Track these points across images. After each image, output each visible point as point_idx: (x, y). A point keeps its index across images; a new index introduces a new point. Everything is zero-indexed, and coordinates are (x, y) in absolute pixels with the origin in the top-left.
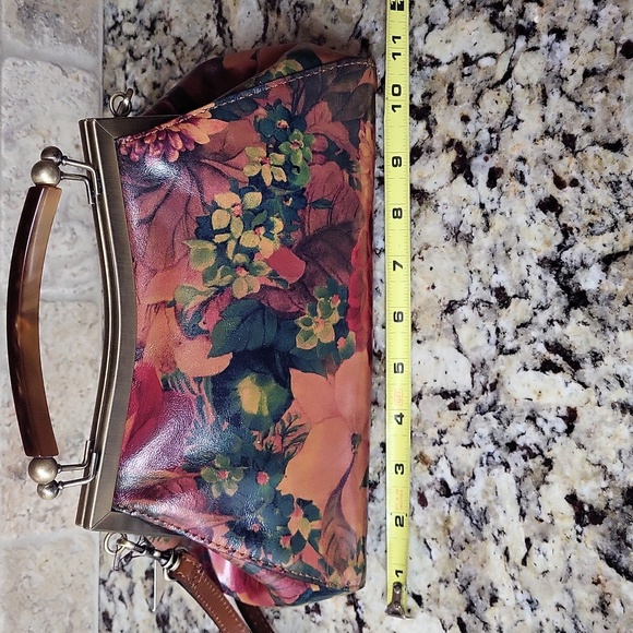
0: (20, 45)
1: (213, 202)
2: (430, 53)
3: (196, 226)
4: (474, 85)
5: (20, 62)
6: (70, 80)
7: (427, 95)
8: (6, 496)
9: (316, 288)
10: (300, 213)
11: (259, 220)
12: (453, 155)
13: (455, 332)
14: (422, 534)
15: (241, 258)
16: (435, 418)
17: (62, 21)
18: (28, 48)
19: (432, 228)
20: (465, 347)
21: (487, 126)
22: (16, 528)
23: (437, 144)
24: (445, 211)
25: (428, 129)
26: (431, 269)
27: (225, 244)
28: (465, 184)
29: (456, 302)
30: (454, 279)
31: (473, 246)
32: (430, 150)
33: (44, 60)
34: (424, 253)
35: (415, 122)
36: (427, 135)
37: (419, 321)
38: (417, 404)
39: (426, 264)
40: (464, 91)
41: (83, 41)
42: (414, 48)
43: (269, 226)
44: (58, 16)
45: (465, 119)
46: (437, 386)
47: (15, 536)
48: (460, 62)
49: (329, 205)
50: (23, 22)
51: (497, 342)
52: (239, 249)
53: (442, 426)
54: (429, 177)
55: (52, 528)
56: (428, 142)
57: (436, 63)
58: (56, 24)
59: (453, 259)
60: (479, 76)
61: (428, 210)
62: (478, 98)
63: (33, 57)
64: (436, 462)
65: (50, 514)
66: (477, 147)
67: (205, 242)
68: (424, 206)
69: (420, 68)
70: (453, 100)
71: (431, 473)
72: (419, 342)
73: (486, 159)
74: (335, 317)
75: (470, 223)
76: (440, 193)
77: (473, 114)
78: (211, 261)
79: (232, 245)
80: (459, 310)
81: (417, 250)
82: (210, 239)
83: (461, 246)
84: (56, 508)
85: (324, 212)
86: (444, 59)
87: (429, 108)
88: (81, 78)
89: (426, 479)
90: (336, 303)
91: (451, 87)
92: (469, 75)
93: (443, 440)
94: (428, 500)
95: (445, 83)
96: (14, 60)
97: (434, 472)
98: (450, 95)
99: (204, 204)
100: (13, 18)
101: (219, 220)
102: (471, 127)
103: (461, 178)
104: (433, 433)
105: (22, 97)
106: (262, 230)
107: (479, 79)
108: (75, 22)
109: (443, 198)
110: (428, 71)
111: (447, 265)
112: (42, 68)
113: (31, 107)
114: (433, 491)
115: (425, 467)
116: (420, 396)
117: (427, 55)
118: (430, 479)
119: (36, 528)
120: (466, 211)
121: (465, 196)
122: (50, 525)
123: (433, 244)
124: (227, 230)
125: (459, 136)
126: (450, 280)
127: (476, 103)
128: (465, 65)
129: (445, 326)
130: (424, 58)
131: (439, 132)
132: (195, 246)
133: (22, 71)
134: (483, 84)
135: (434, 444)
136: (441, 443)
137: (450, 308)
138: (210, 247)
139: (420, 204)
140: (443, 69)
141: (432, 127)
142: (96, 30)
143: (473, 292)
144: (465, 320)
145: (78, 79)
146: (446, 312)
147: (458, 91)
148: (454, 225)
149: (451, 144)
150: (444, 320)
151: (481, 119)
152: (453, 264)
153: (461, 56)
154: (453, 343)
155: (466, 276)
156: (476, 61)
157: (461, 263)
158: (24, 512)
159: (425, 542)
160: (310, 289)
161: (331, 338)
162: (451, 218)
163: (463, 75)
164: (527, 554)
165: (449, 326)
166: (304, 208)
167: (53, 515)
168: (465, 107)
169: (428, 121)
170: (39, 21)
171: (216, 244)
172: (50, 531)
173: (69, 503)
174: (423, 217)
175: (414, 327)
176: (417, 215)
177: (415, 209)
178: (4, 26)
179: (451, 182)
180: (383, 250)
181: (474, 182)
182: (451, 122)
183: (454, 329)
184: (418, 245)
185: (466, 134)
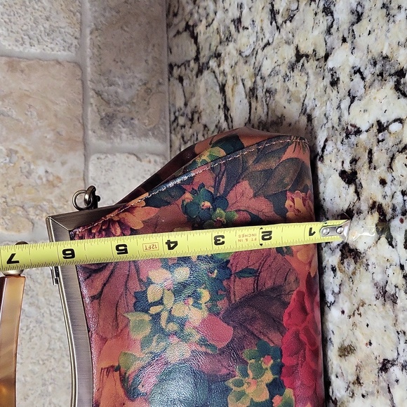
0: (104, 144)
1: (148, 278)
2: (353, 123)
3: (134, 300)
4: (387, 150)
5: (103, 156)
6: (143, 163)
7: (354, 161)
9: (246, 351)
10: (225, 283)
11: (188, 291)
12: (376, 215)
13: (390, 392)
15: (173, 327)
17: (136, 122)
18: (109, 146)
19: (365, 287)
21: (400, 189)
23: (364, 206)
24: (374, 270)
25: (357, 193)
26: (368, 325)
27: (158, 315)
28: (387, 245)
29: (389, 361)
30: (385, 338)
31: (398, 306)
32: (359, 212)
33: (122, 152)
34: (361, 309)
35: (347, 186)
36: (356, 198)
37: (362, 375)
39: (363, 320)
40: (380, 157)
41: (153, 134)
42: (342, 119)
43: (197, 297)
44: (132, 119)
45: (383, 182)
48: (375, 129)
49: (255, 274)
50: (105, 127)
52: (171, 319)
56: (357, 205)
57: (358, 132)
58: (132, 125)
59: (383, 318)
60: (390, 141)
61: (361, 269)
62: (391, 163)
63: (112, 152)
66: (394, 209)
67: (142, 314)
68: (358, 264)
69: (347, 137)
70: (373, 165)
72: (363, 396)
73: (402, 221)
74: (269, 377)
75: (394, 283)
76: (370, 253)
77: (388, 178)
78: (148, 331)
79: (165, 315)
80: (391, 370)
81: (357, 306)
82: (146, 311)
83: (389, 305)
85: (250, 280)
86: (364, 127)
87: (356, 173)
88: (152, 160)
90: (268, 363)
91: (370, 152)
92: (383, 140)
95: (365, 149)
96: (98, 155)
98: (370, 162)
99: (140, 280)
100: (97, 127)
101: (153, 294)
102: (388, 189)
103: (383, 239)
105: (106, 181)
106: (191, 301)
107: (391, 144)
108: (147, 121)
109: (372, 258)
110: (353, 138)
111: (379, 322)
112: (121, 158)
113: (112, 188)
117: (351, 125)
120: (390, 272)
121: (388, 256)
123: (367, 302)
124: (160, 302)
125: (379, 199)
126: (383, 338)
127: (390, 167)
128: (380, 131)
129: (382, 384)
130: (350, 128)
131: (364, 195)
132: (134, 317)
133: (104, 162)
134: (395, 149)
137: (385, 366)
138: (147, 318)
139: (356, 262)
140: (363, 136)
141: (359, 190)
142: (164, 124)
143: (401, 352)
144: (397, 381)
145: (150, 162)
146: (381, 370)
147: (375, 156)
148: (382, 284)
149: (376, 207)
150: (381, 378)
151: (395, 182)
152: (383, 323)
153: (375, 124)
154: (389, 402)
155: (394, 335)
156: (387, 126)
157: (390, 323)
160: (239, 353)
161: (265, 396)
162: (379, 278)
163: (379, 141)
165: (384, 384)
166: (229, 279)
168: (381, 172)
169: (356, 185)
170: (118, 125)
171: (151, 315)
174: (358, 275)
175: (358, 381)
176: (354, 273)
177: (352, 267)
178: (90, 132)
179: (377, 242)
180: (332, 304)
181: (394, 243)
182: (373, 186)
183: (389, 388)
184: (356, 301)
185: (384, 197)
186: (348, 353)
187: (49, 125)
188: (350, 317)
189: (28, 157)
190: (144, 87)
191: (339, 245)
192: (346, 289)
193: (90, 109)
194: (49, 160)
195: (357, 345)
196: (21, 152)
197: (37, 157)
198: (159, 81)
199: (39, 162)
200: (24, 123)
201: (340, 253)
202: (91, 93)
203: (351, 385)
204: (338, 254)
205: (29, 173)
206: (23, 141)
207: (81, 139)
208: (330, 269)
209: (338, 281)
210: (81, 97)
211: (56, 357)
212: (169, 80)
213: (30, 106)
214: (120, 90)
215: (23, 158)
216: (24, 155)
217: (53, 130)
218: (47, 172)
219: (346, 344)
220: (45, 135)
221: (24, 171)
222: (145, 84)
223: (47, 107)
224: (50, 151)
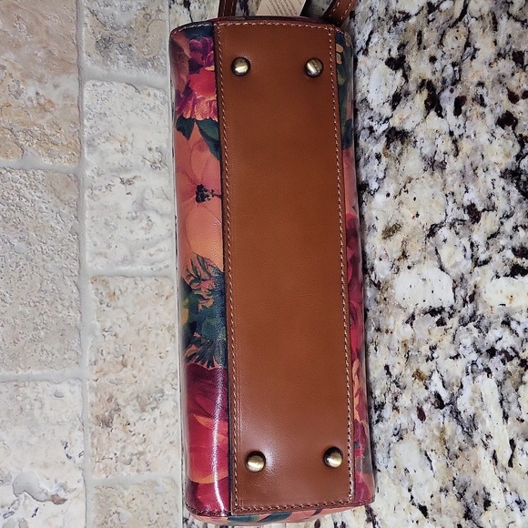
0: (99, 70)
2: (401, 9)
4: (437, 28)
5: (99, 84)
6: (142, 96)
7: (402, 46)
8: (95, 440)
12: (425, 93)
13: (437, 253)
14: (423, 446)
16: (426, 336)
17: (134, 49)
18: (106, 72)
19: (412, 162)
20: (446, 266)
21: (450, 61)
22: (105, 469)
23: (412, 87)
24: (422, 145)
25: (405, 76)
26: (415, 199)
28: (437, 118)
29: (436, 225)
30: (433, 205)
31: (447, 171)
32: (407, 94)
33: (119, 80)
34: (408, 186)
35: (394, 72)
36: (404, 81)
37: (408, 248)
38: (411, 325)
39: (410, 196)
40: (430, 36)
41: (153, 65)
42: (389, 9)
44: (130, 45)
45: (433, 60)
46: (426, 306)
47: (104, 476)
48: (425, 11)
50: (101, 51)
51: (472, 256)
53: (432, 343)
54: (408, 118)
55: (138, 471)
56: (405, 88)
57: (407, 17)
58: (130, 52)
59: (431, 187)
60: (441, 19)
61: (409, 147)
62: (441, 39)
63: (108, 79)
64: (430, 377)
65: (135, 458)
66: (444, 81)
68: (405, 145)
69: (395, 24)
70: (422, 46)
71: (427, 388)
72: (409, 268)
73: (452, 91)
75: (443, 151)
76: (418, 129)
77: (438, 54)
80: (439, 232)
81: (403, 184)
83: (437, 174)
84: (141, 454)
86: (413, 12)
87: (405, 57)
88: (152, 94)
89: (424, 394)
91: (420, 34)
92: (433, 20)
93: (435, 355)
94: (426, 414)
95: (414, 31)
96: (94, 82)
97: (429, 386)
98: (420, 42)
100: (92, 49)
102: (438, 65)
103: (433, 113)
104: (425, 350)
105: (102, 111)
107: (441, 22)
108: (146, 50)
109: (420, 134)
110: (401, 25)
111: (427, 192)
112: (118, 88)
113: (109, 119)
114: (430, 405)
115: (421, 383)
116: (413, 317)
117: (399, 12)
118: (426, 393)
119: (122, 470)
120: (439, 141)
121: (437, 128)
122: (136, 467)
123: (415, 177)
125: (429, 76)
126: (430, 206)
127: (441, 44)
128: (429, 12)
129: (429, 249)
130: (397, 15)
131: (413, 76)
133: (100, 90)
134: (446, 25)
135: (427, 361)
136: (433, 358)
137: (432, 232)
139: (402, 143)
140: (412, 21)
141: (407, 73)
142: (164, 55)
143: (449, 213)
144: (445, 241)
145: (149, 95)
146: (429, 236)
147: (425, 36)
148: (430, 155)
149: (425, 84)
150: (428, 244)
151: (445, 57)
152: (431, 191)
153: (426, 6)
154: (437, 264)
155: (442, 199)
156: (438, 6)
157: (438, 190)
158: (112, 455)
159: (426, 455)
162: (427, 151)
163: (429, 22)
164: (512, 456)
165: (433, 249)
167: (138, 459)
168: (432, 50)
169: (403, 69)
170: (115, 51)
172: (135, 473)
173: (152, 450)
174: (405, 155)
175: (404, 255)
176: (401, 154)
177: (399, 148)
178: (85, 55)
179: (425, 118)
180: (376, 191)
181: (443, 114)
182: (423, 65)
183: (436, 250)
184: (402, 180)
185: (434, 73)
186: (394, 232)
187: (40, 42)
188: (396, 197)
189: (17, 75)
190: (143, 12)
191: (384, 131)
192: (392, 172)
193: (84, 29)
194: (40, 80)
195: (404, 221)
196: (9, 68)
197: (27, 75)
198: (158, 7)
199: (29, 82)
200: (12, 36)
201: (385, 139)
202: (86, 12)
203: (396, 262)
204: (384, 140)
205: (18, 93)
206: (11, 56)
207: (75, 61)
208: (374, 158)
209: (382, 167)
210: (75, 15)
211: (48, 300)
212: (170, 7)
213: (18, 17)
214: (116, 13)
215: (11, 75)
216: (13, 72)
217: (44, 48)
218: (37, 94)
219: (391, 225)
220: (36, 52)
221: (12, 89)
222: (144, 9)
223: (37, 21)
224: (41, 70)
